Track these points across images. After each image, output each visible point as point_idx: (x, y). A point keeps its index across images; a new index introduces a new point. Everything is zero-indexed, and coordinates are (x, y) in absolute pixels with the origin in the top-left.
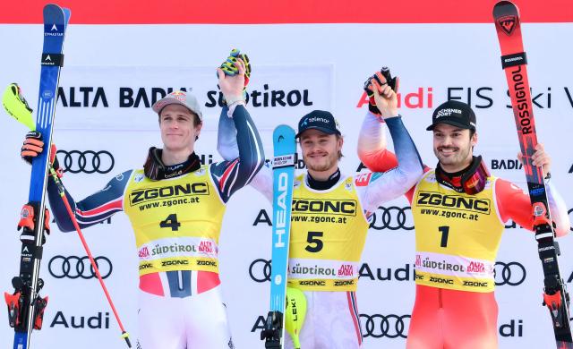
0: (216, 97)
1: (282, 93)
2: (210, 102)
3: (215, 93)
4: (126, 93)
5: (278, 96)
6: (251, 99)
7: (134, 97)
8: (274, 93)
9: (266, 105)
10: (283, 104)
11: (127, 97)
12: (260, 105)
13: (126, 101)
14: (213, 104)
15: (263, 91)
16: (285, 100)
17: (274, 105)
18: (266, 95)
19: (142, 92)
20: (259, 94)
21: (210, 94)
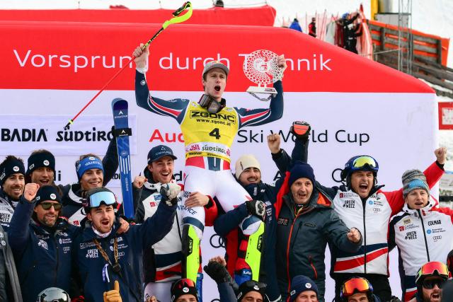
0: (63, 135)
1: (104, 133)
2: (59, 138)
3: (62, 132)
4: (6, 132)
5: (101, 134)
6: (85, 136)
7: (11, 135)
8: (99, 133)
9: (94, 140)
10: (105, 140)
11: (6, 135)
12: (90, 140)
13: (6, 137)
14: (61, 140)
15: (92, 132)
16: (106, 137)
17: (99, 140)
18: (94, 134)
19: (16, 132)
20: (90, 133)
21: (59, 133)
